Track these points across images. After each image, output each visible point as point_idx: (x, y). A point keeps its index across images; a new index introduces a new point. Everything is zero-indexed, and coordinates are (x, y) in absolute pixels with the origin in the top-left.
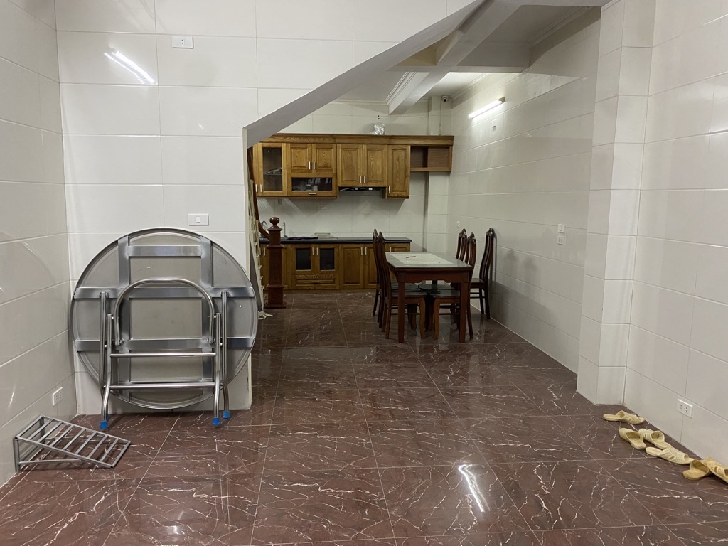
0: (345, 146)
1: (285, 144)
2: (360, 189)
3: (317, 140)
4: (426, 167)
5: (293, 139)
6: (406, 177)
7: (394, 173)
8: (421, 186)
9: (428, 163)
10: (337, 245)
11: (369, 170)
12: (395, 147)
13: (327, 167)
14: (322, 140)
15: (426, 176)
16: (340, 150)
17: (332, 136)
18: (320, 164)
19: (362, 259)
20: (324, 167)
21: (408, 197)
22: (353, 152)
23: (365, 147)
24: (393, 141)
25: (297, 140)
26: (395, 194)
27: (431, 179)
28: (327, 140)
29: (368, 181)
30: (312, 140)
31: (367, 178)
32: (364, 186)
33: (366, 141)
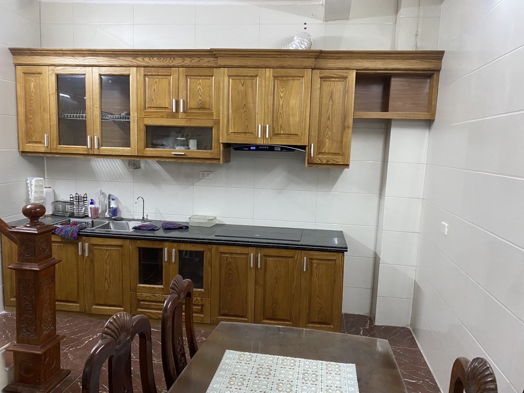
0: (234, 71)
1: (135, 69)
2: (259, 148)
3: (187, 61)
4: (387, 111)
5: (147, 61)
6: (344, 128)
7: (323, 120)
8: (376, 144)
9: (391, 103)
10: (209, 246)
11: (275, 115)
12: (327, 73)
13: (204, 109)
14: (195, 62)
15: (385, 127)
16: (226, 79)
17: (213, 53)
18: (192, 104)
19: (252, 275)
20: (199, 109)
21: (347, 165)
22: (249, 82)
23: (269, 73)
24: (323, 63)
25: (155, 61)
26: (324, 158)
27: (395, 133)
28: (205, 62)
29: (274, 134)
30: (178, 61)
31: (273, 129)
32: (265, 142)
33: (273, 62)
